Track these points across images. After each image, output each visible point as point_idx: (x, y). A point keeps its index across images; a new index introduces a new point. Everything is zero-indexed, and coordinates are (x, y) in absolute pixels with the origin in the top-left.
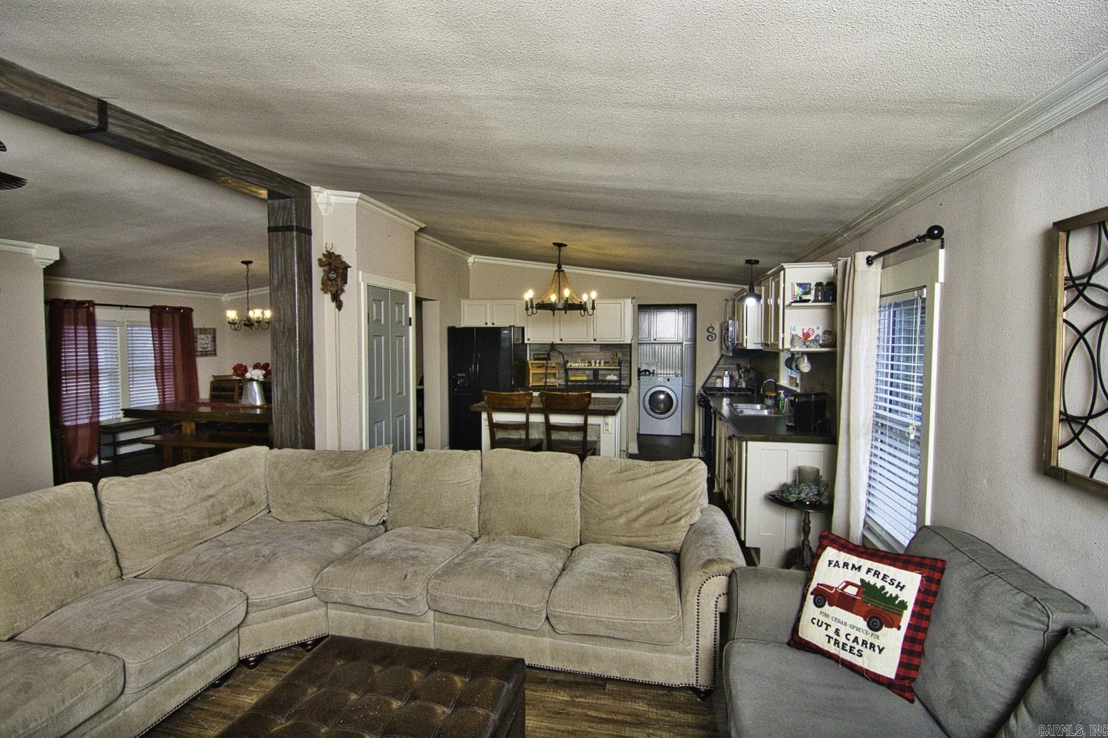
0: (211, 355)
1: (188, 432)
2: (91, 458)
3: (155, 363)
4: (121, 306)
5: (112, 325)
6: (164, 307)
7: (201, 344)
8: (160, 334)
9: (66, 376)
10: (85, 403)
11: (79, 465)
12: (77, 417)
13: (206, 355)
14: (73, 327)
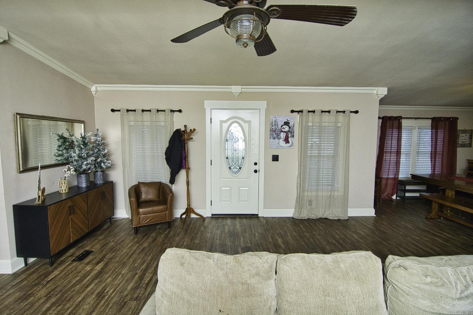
0: (467, 146)
1: (450, 195)
2: (393, 195)
3: (432, 150)
4: (416, 118)
5: (411, 129)
6: (440, 118)
7: (461, 139)
8: (436, 133)
9: (385, 153)
10: (393, 168)
11: (387, 197)
12: (388, 174)
13: (464, 146)
14: (391, 130)
